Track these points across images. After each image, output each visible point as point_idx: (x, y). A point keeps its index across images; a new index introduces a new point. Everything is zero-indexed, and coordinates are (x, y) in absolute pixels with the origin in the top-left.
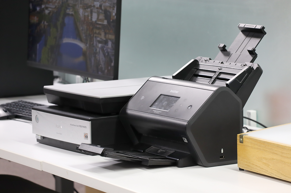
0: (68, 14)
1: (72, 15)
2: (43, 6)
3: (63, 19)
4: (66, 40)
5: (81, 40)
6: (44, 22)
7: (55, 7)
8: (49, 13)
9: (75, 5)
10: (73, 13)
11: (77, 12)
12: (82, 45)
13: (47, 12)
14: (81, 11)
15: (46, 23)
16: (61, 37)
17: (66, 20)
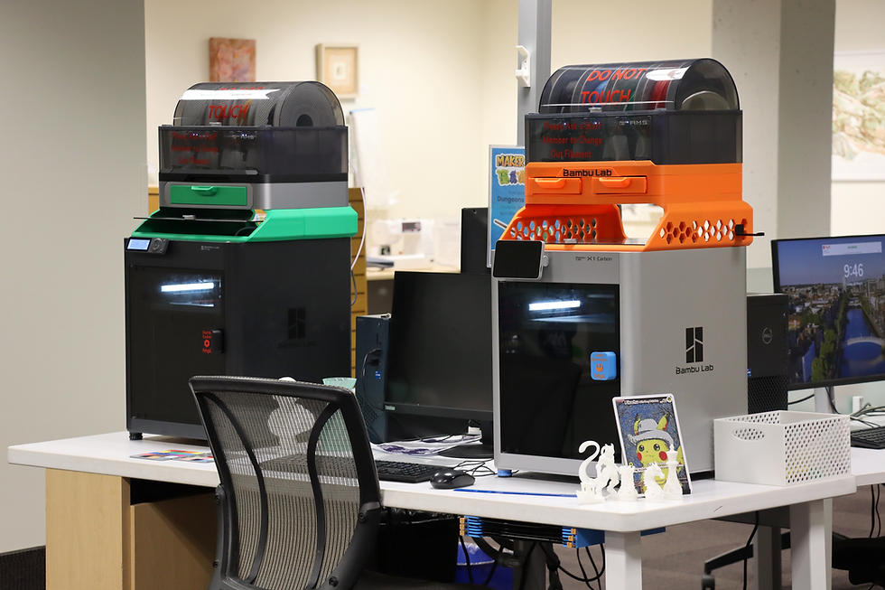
0: (853, 307)
1: (859, 307)
2: (807, 304)
3: (845, 315)
4: (851, 342)
5: (877, 336)
6: (811, 326)
7: (830, 302)
8: (819, 312)
9: (863, 294)
10: (860, 304)
11: (866, 303)
12: (879, 342)
13: (814, 311)
14: (873, 300)
15: (814, 326)
16: (844, 339)
17: (850, 315)
